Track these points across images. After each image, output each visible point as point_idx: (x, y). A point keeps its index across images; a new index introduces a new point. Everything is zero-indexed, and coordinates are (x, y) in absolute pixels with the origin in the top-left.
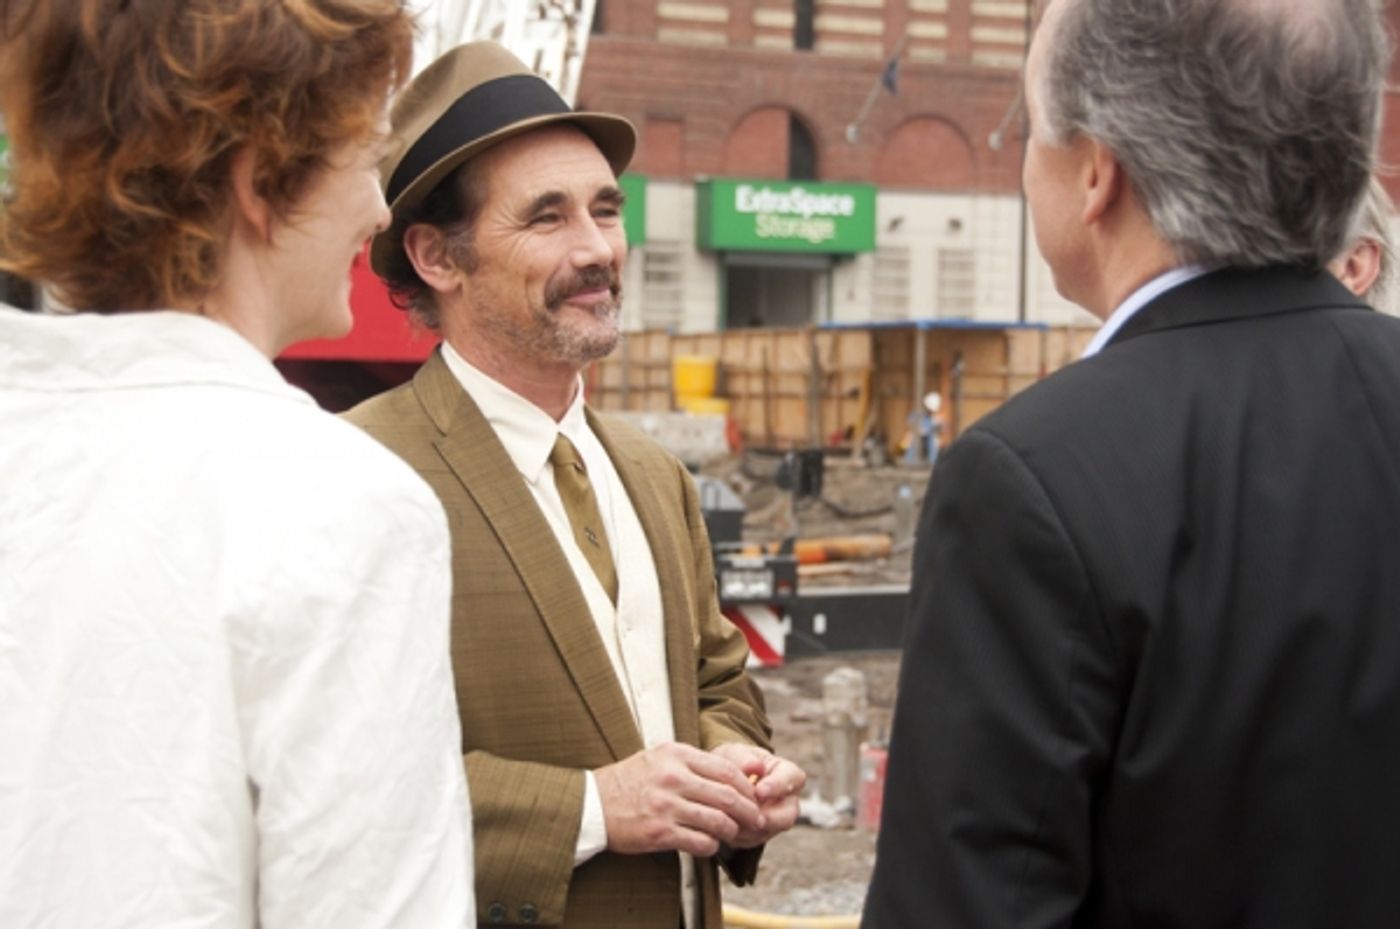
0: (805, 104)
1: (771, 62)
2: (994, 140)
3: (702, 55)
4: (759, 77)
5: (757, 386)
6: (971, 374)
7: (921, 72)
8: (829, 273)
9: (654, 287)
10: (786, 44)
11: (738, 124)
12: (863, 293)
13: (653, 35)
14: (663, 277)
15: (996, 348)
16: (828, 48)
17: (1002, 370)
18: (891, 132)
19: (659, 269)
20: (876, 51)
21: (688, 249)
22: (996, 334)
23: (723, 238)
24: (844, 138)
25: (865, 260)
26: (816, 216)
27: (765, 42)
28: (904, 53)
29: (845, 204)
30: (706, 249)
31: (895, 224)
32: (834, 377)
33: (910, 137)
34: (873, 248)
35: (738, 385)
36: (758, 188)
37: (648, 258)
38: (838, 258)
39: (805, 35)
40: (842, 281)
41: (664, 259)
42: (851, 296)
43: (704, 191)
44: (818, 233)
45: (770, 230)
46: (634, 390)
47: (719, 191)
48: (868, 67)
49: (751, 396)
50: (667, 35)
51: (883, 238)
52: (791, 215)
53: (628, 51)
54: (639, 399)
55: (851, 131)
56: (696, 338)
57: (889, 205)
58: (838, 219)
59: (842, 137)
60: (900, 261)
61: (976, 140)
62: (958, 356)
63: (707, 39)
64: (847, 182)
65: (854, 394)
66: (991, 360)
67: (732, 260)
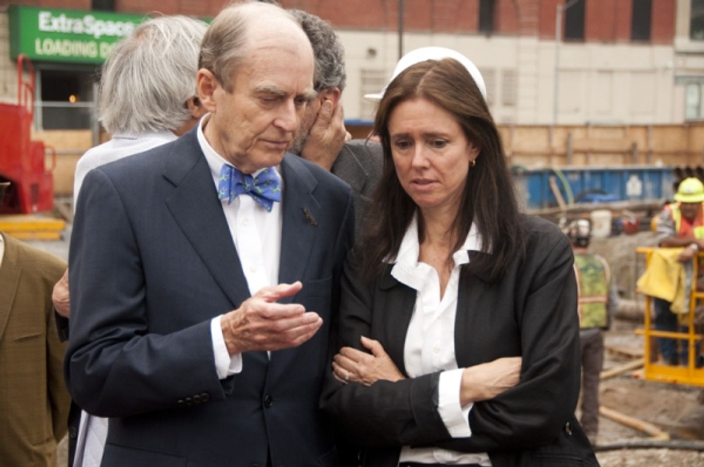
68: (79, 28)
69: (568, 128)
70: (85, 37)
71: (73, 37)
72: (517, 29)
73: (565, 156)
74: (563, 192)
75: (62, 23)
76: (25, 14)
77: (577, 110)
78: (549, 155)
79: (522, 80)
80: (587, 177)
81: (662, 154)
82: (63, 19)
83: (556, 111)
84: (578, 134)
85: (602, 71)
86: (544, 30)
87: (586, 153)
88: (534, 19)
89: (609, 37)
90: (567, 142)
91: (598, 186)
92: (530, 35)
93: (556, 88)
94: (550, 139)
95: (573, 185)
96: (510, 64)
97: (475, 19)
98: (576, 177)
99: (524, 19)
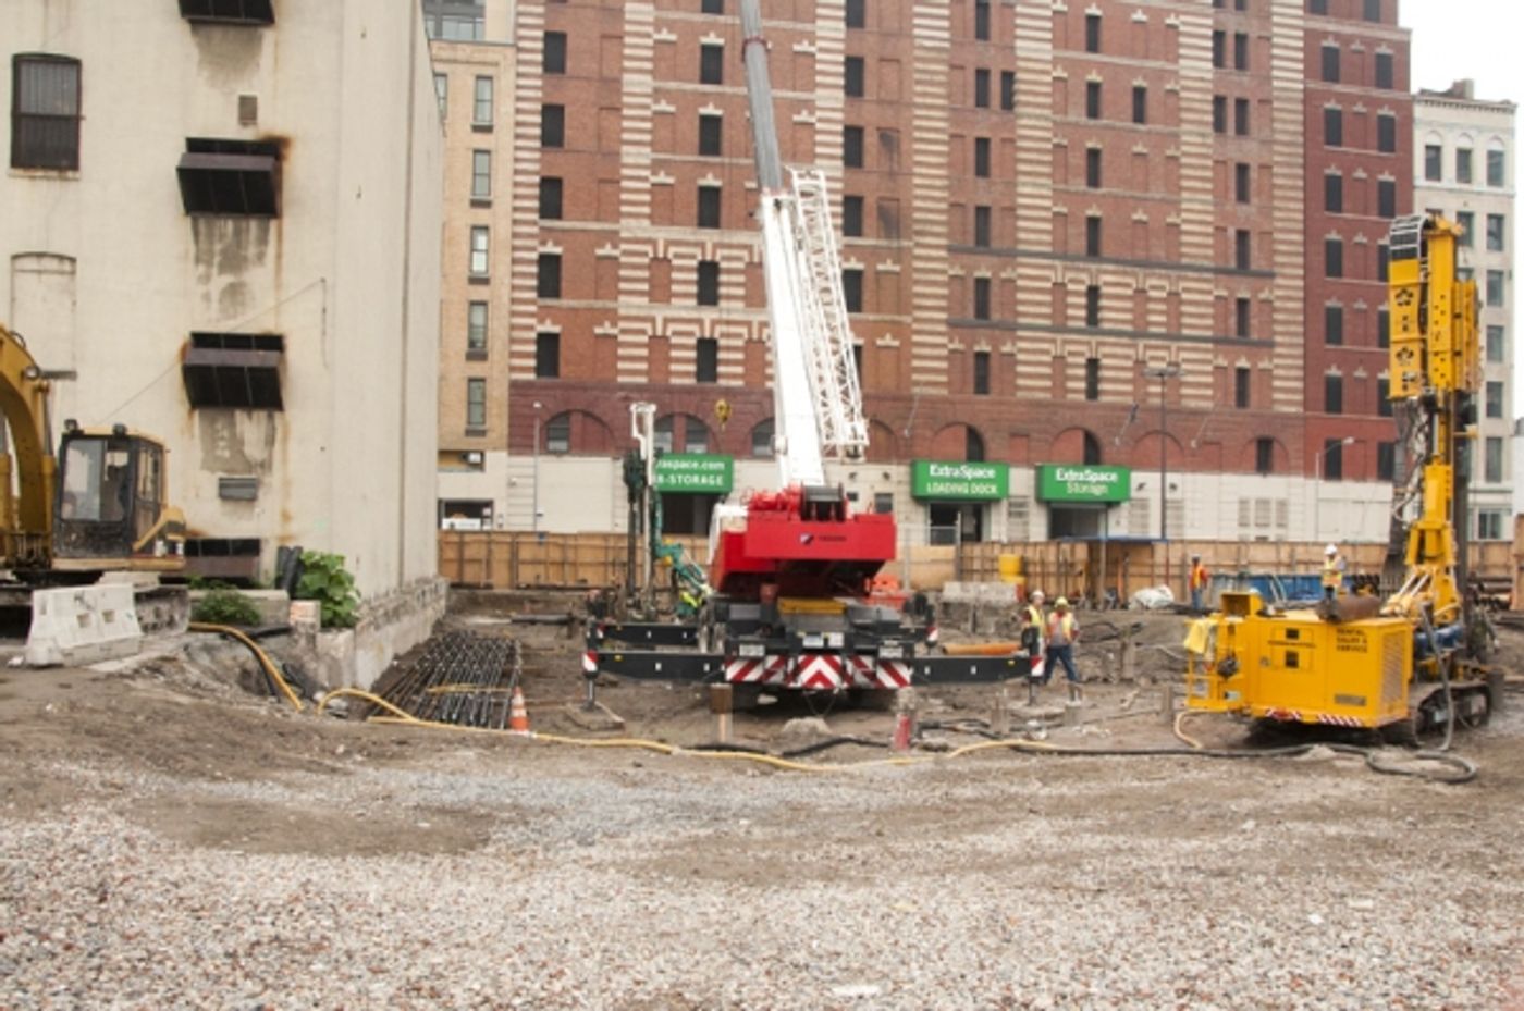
0: (1092, 426)
1: (1075, 406)
2: (1193, 444)
3: (1038, 404)
4: (1068, 414)
5: (1038, 569)
6: (1134, 564)
7: (1151, 410)
8: (1106, 512)
9: (1013, 520)
10: (1082, 397)
11: (1057, 438)
12: (1124, 522)
13: (1013, 395)
14: (1020, 515)
15: (1147, 551)
16: (1104, 399)
17: (1149, 561)
18: (1138, 440)
19: (1017, 510)
20: (1129, 400)
21: (1032, 501)
22: (1146, 544)
23: (1048, 494)
24: (1113, 444)
25: (1125, 505)
26: (1098, 483)
27: (1071, 396)
28: (1144, 401)
29: (1114, 477)
30: (1041, 501)
31: (1141, 486)
32: (1072, 565)
33: (1148, 442)
34: (1129, 499)
35: (1031, 569)
36: (1067, 469)
37: (1010, 505)
38: (1111, 505)
39: (1092, 392)
40: (1113, 516)
41: (1022, 505)
42: (1118, 523)
43: (1039, 470)
44: (1098, 491)
45: (1074, 490)
46: (986, 571)
47: (1047, 472)
48: (1125, 408)
49: (1036, 574)
50: (1020, 394)
51: (1134, 494)
52: (1085, 483)
53: (1001, 403)
54: (987, 576)
55: (1117, 440)
56: (1036, 544)
57: (1137, 477)
58: (1109, 484)
59: (1112, 443)
60: (1143, 504)
61: (1183, 444)
62: (1126, 555)
63: (1041, 395)
64: (1116, 465)
65: (1081, 573)
66: (1145, 557)
67: (1054, 505)
68: (956, 474)
69: (1293, 544)
70: (960, 480)
71: (952, 480)
72: (1287, 470)
73: (1289, 566)
74: (1279, 591)
75: (946, 471)
76: (921, 466)
77: (1336, 531)
78: (1278, 564)
79: (1292, 508)
80: (1299, 582)
81: (1366, 566)
82: (946, 468)
83: (1317, 532)
84: (1300, 550)
85: (1356, 502)
86: (1308, 471)
87: (1307, 563)
88: (1301, 462)
89: (1361, 477)
90: (1292, 555)
91: (1307, 587)
92: (1297, 474)
93: (1317, 515)
94: (1278, 553)
95: (1286, 587)
96: (1282, 495)
97: (1254, 462)
98: (1290, 581)
99: (1293, 462)
